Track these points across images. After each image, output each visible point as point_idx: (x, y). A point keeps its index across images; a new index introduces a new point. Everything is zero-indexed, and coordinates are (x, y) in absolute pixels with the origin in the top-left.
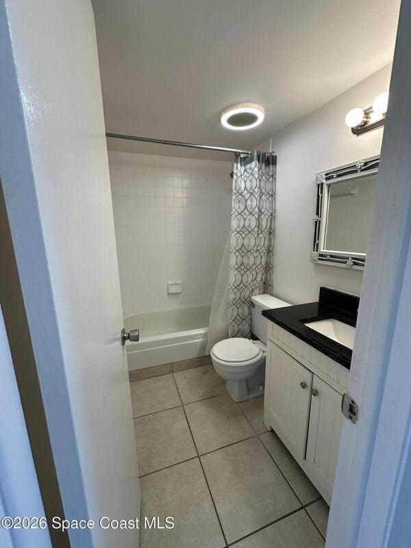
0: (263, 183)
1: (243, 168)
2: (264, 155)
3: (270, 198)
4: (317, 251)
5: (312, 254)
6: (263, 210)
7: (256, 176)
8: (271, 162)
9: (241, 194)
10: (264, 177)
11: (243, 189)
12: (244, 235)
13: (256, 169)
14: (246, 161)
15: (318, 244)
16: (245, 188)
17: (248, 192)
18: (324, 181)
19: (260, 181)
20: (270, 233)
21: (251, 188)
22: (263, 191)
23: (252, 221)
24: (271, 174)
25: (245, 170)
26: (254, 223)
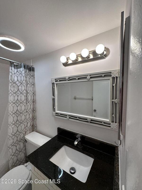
0: (28, 79)
1: (16, 70)
2: (28, 66)
3: (32, 86)
4: (55, 111)
5: (53, 113)
6: (29, 92)
7: (24, 75)
8: (32, 70)
9: (15, 83)
10: (28, 76)
11: (16, 80)
12: (18, 105)
13: (23, 72)
14: (17, 67)
15: (55, 108)
16: (17, 80)
17: (19, 82)
18: (55, 82)
19: (26, 77)
20: (33, 102)
21: (21, 80)
22: (28, 82)
23: (22, 97)
24: (32, 75)
25: (17, 71)
26: (23, 98)
